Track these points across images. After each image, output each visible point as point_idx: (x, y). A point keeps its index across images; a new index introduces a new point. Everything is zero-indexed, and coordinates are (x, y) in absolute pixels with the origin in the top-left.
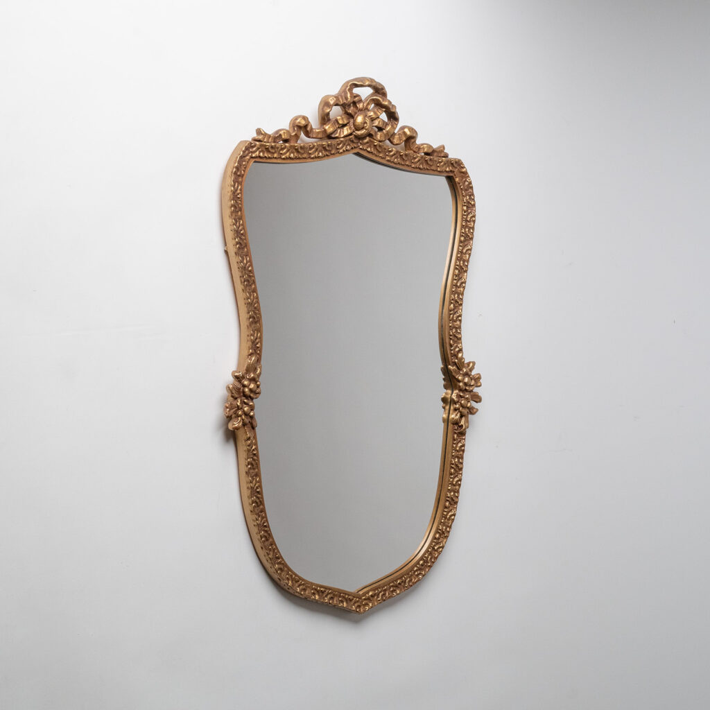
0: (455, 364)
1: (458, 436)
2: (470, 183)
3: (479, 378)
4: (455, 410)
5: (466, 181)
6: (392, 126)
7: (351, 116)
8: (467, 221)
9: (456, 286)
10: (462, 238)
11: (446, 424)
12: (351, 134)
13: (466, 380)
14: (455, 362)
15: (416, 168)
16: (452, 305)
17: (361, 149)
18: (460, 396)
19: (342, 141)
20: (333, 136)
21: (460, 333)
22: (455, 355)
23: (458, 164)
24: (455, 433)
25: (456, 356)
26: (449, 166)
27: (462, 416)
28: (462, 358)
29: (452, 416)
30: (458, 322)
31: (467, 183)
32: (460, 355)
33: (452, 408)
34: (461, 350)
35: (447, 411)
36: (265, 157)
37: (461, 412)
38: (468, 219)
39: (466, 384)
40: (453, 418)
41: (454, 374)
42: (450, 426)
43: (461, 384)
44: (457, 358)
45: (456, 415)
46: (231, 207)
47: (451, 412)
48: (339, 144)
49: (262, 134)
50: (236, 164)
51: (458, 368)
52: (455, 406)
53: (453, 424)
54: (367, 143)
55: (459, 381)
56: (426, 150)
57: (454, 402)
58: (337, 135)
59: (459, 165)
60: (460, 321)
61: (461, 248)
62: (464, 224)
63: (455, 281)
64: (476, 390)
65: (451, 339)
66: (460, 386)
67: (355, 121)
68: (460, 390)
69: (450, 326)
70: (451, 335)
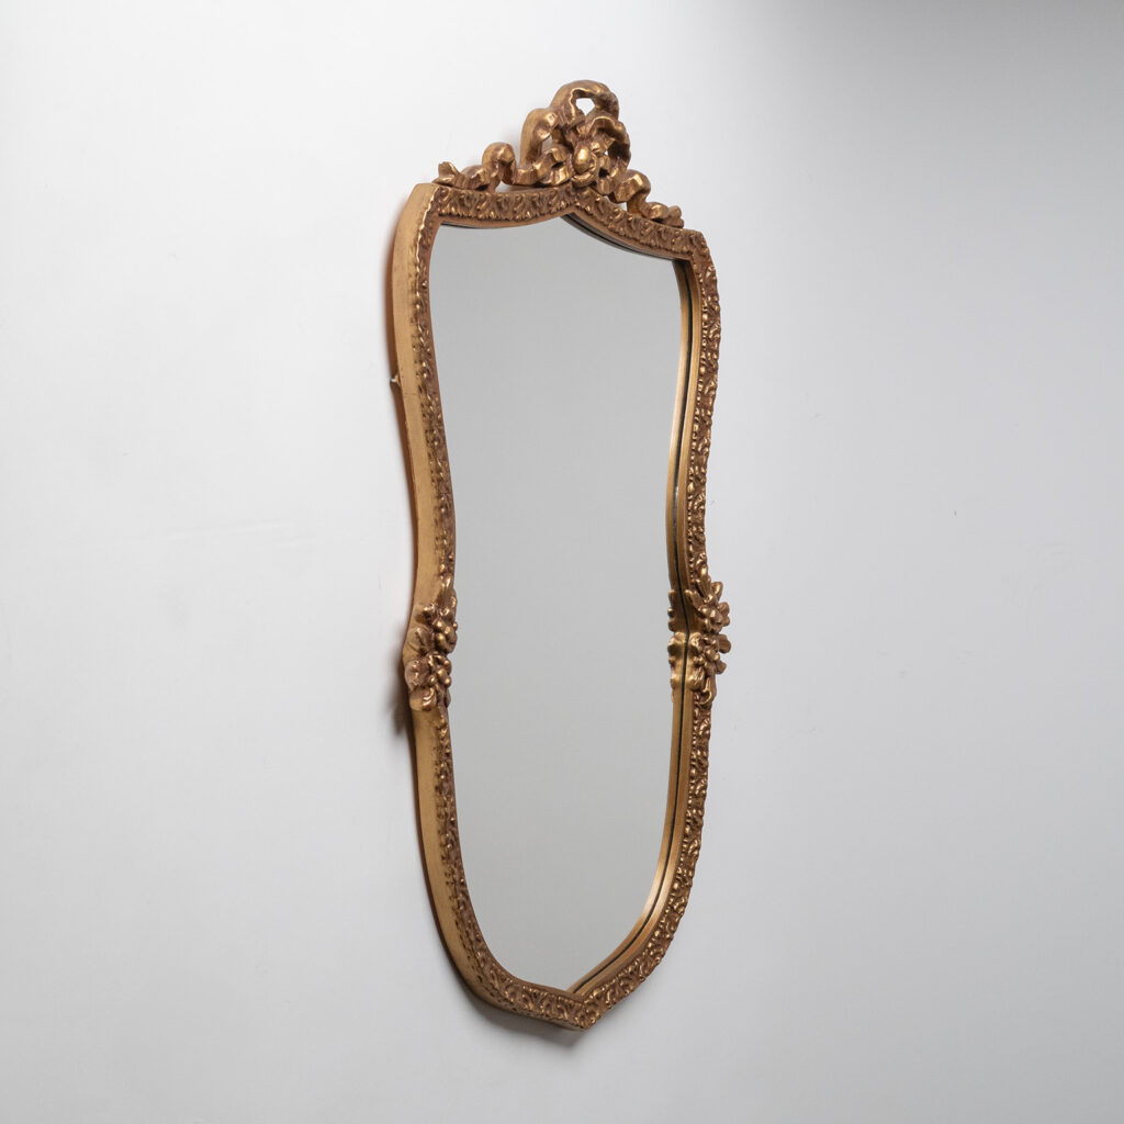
0: (696, 586)
1: (700, 711)
2: (713, 274)
3: (727, 610)
4: (697, 666)
5: (707, 270)
6: (620, 168)
7: (570, 148)
8: (708, 339)
9: (696, 451)
10: (703, 370)
11: (679, 690)
12: (569, 181)
13: (713, 614)
14: (696, 584)
15: (647, 245)
16: (691, 486)
17: (578, 207)
18: (705, 641)
19: (556, 192)
20: (545, 182)
21: (703, 533)
22: (696, 571)
23: (696, 240)
24: (697, 706)
25: (697, 572)
26: (686, 244)
27: (706, 677)
28: (707, 576)
29: (690, 678)
30: (700, 515)
31: (708, 274)
32: (703, 571)
33: (689, 662)
34: (704, 563)
35: (679, 669)
36: (458, 215)
37: (705, 670)
38: (711, 337)
39: (713, 621)
40: (693, 681)
41: (694, 604)
42: (688, 695)
43: (706, 621)
44: (699, 576)
45: (699, 676)
46: (415, 304)
47: (688, 670)
48: (551, 198)
49: (453, 173)
50: (422, 227)
51: (702, 595)
52: (695, 659)
53: (694, 691)
54: (587, 197)
55: (703, 616)
56: (659, 215)
57: (695, 652)
58: (550, 181)
59: (699, 242)
60: (703, 512)
61: (700, 386)
62: (704, 344)
63: (694, 444)
64: (724, 631)
65: (690, 543)
66: (704, 625)
67: (575, 158)
68: (705, 631)
69: (689, 522)
70: (690, 537)
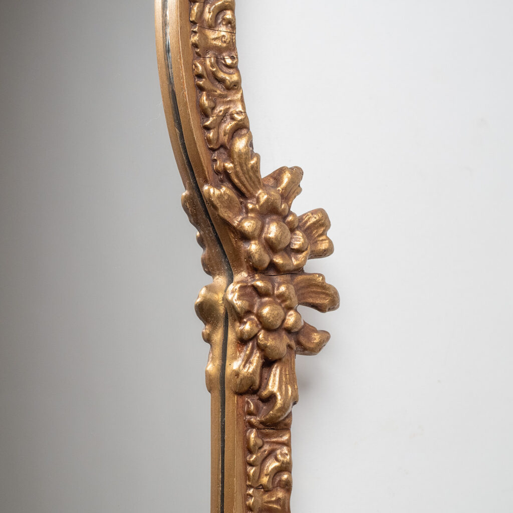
0: (225, 177)
1: (262, 435)
4: (243, 341)
11: (217, 393)
13: (273, 230)
14: (225, 171)
18: (255, 288)
21: (233, 67)
22: (223, 146)
24: (252, 426)
25: (226, 149)
27: (268, 363)
28: (250, 152)
29: (235, 365)
30: (223, 31)
32: (240, 144)
33: (231, 337)
34: (241, 128)
35: (218, 351)
37: (262, 348)
39: (271, 246)
40: (237, 374)
41: (225, 213)
42: (232, 401)
43: (254, 247)
44: (230, 156)
45: (247, 361)
47: (230, 350)
51: (241, 194)
52: (239, 328)
53: (240, 394)
55: (246, 237)
57: (235, 315)
60: (231, 23)
65: (201, 89)
66: (249, 256)
68: (254, 269)
69: (195, 45)
70: (200, 76)
